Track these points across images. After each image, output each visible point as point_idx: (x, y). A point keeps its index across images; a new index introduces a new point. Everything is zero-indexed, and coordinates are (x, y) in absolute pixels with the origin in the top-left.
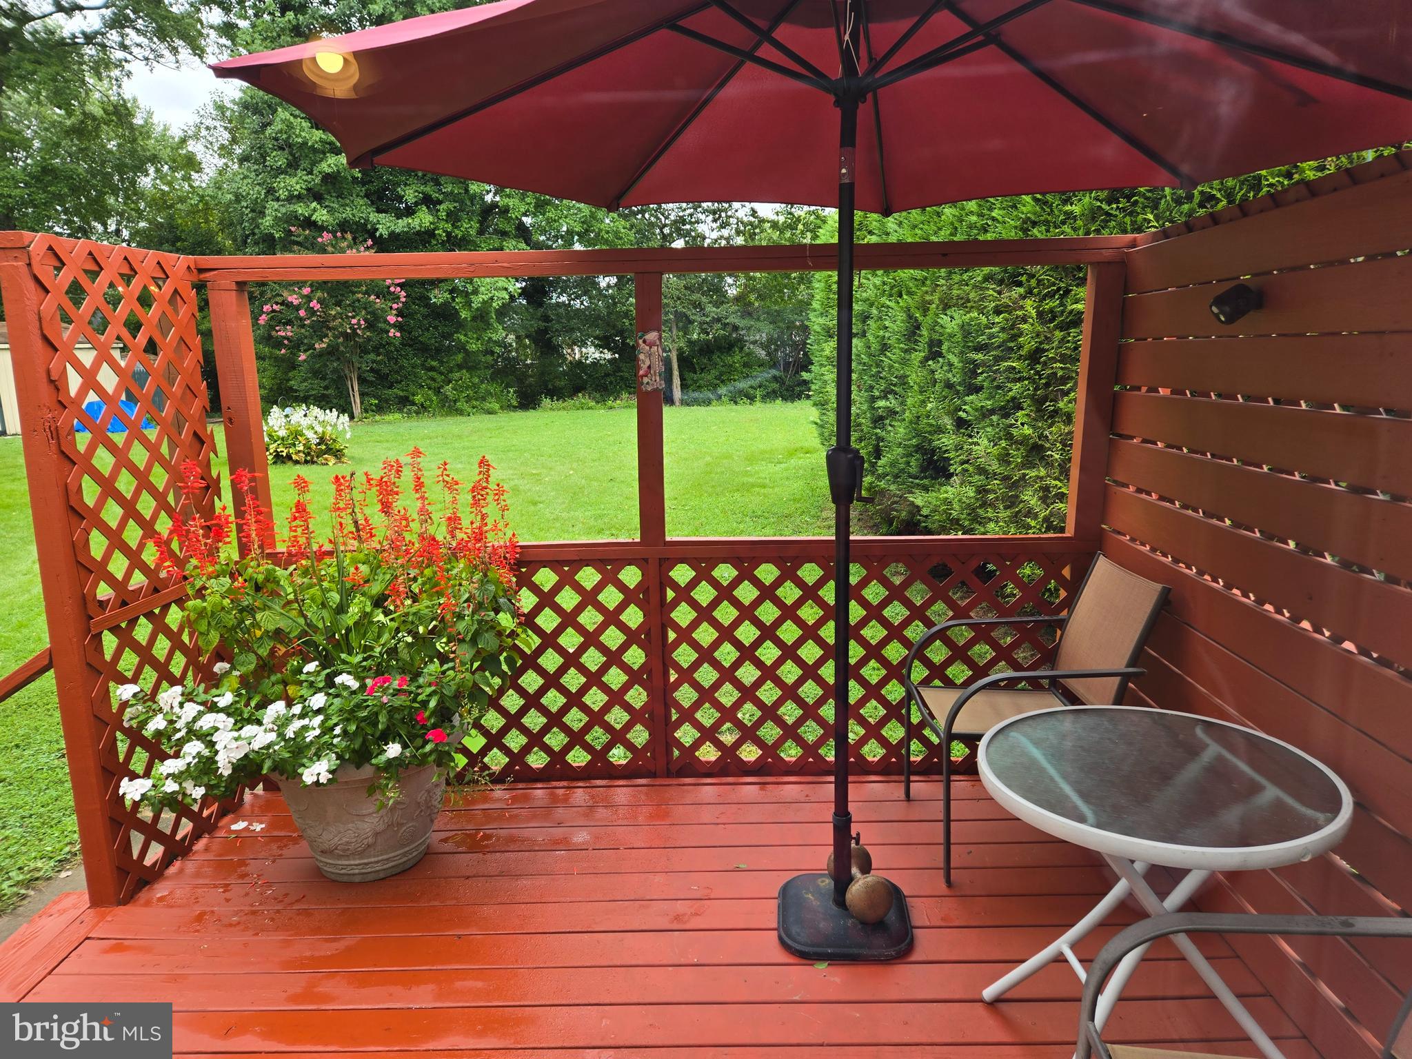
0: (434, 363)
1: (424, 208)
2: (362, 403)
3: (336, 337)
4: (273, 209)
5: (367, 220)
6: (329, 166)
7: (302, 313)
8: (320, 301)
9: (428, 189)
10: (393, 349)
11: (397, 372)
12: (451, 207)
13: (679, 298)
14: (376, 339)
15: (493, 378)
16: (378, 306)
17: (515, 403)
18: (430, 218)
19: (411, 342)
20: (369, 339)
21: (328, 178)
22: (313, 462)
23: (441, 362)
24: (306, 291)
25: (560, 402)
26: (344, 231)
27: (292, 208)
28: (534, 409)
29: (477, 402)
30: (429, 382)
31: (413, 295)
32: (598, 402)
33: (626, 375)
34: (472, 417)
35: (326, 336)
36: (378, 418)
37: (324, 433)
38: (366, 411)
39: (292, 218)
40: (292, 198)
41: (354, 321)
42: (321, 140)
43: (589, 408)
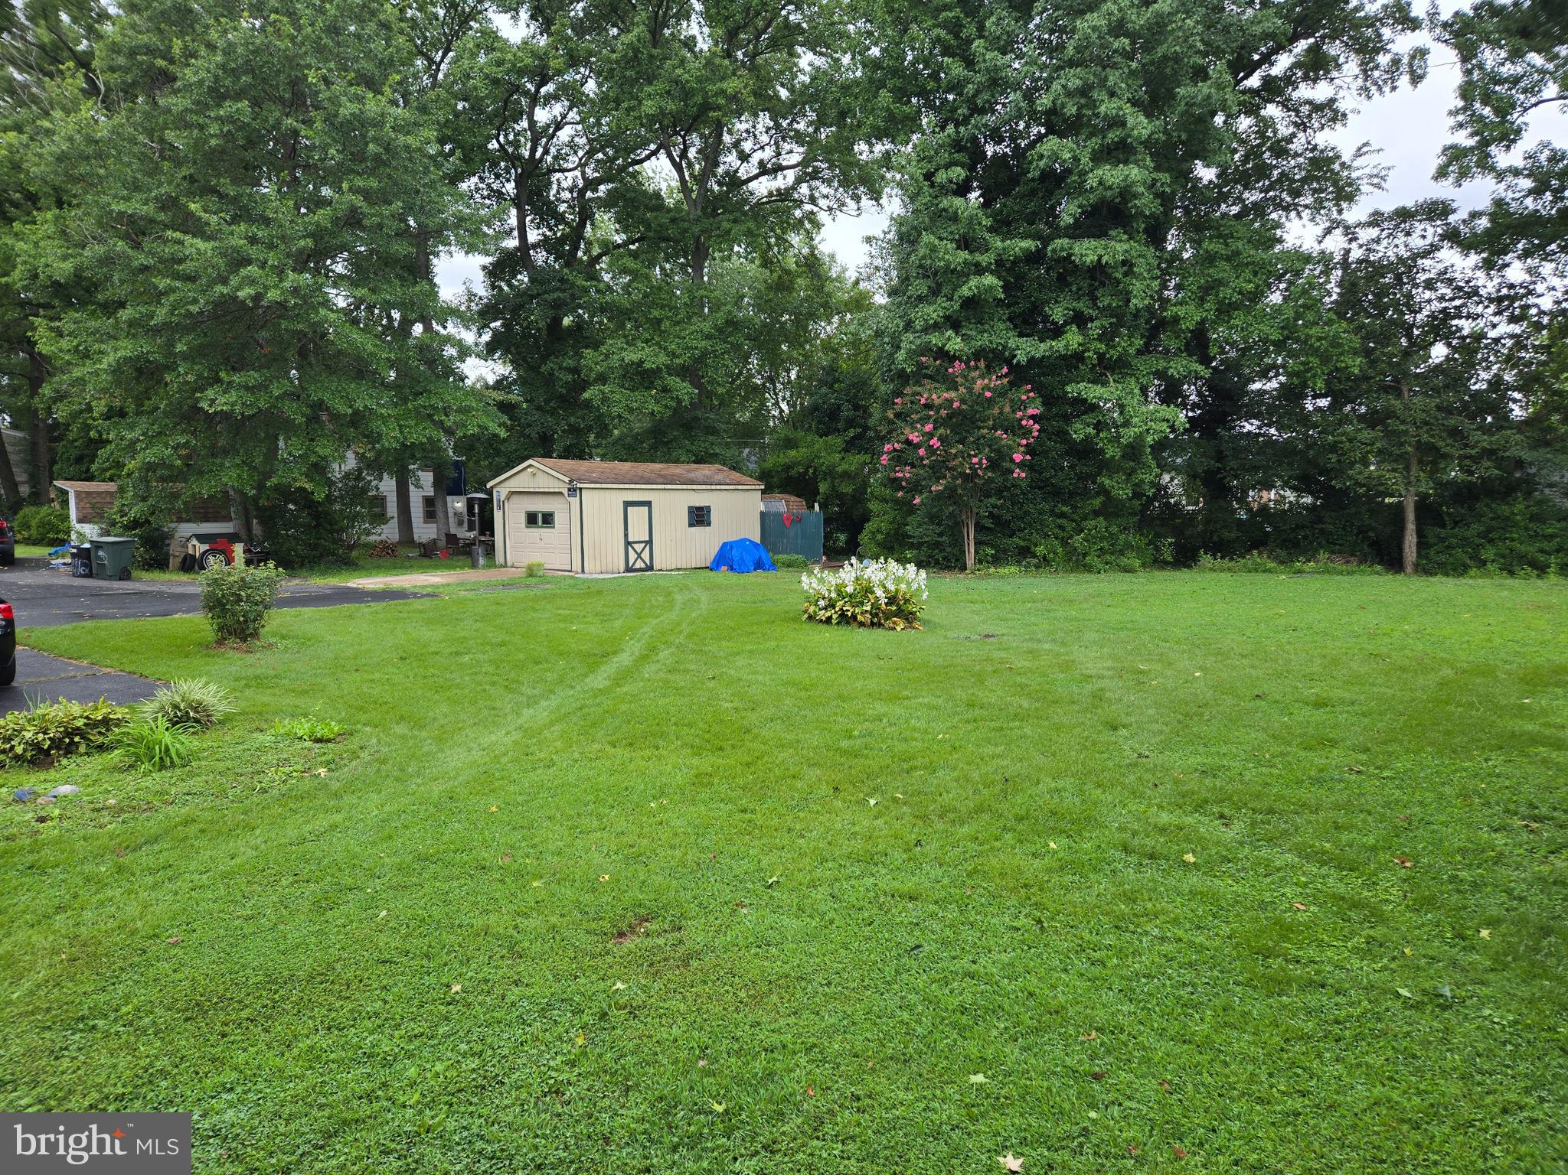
0: (1065, 509)
1: (1074, 328)
2: (976, 552)
3: (954, 478)
4: (909, 342)
5: (1005, 347)
6: (970, 289)
7: (922, 452)
8: (941, 439)
9: (1079, 305)
10: (1018, 492)
11: (1021, 519)
12: (1106, 323)
13: (1426, 423)
14: (999, 480)
15: (1139, 529)
16: (1004, 442)
17: (1170, 559)
18: (1080, 339)
19: (1041, 485)
20: (990, 480)
21: (969, 303)
22: (880, 625)
23: (1074, 508)
24: (929, 427)
25: (1226, 561)
26: (977, 360)
27: (926, 338)
28: (1189, 567)
29: (1112, 557)
30: (1056, 530)
31: (1050, 430)
32: (1282, 563)
33: (1330, 527)
34: (1103, 576)
35: (945, 477)
36: (992, 570)
37: (897, 591)
38: (980, 562)
39: (925, 350)
40: (927, 329)
41: (975, 460)
42: (965, 261)
43: (1264, 571)
